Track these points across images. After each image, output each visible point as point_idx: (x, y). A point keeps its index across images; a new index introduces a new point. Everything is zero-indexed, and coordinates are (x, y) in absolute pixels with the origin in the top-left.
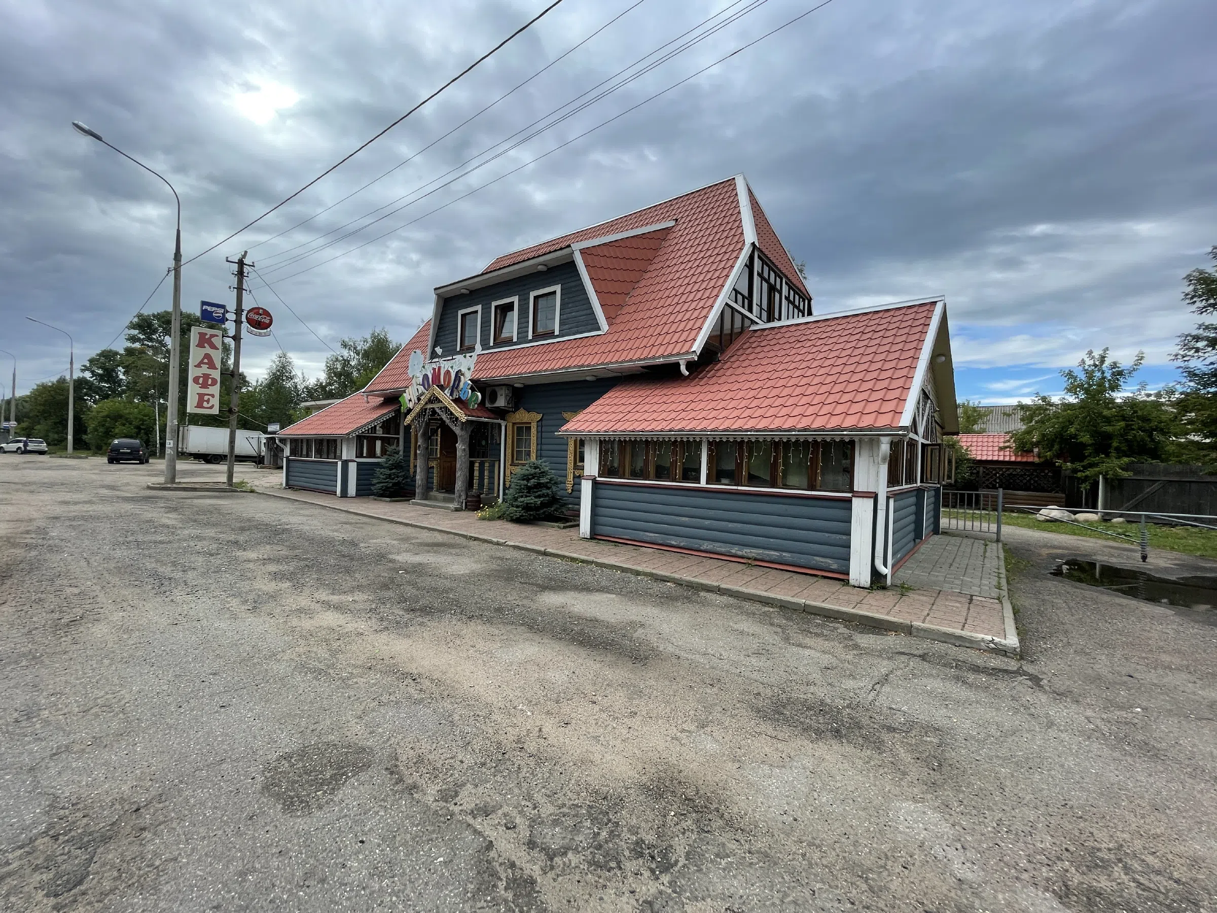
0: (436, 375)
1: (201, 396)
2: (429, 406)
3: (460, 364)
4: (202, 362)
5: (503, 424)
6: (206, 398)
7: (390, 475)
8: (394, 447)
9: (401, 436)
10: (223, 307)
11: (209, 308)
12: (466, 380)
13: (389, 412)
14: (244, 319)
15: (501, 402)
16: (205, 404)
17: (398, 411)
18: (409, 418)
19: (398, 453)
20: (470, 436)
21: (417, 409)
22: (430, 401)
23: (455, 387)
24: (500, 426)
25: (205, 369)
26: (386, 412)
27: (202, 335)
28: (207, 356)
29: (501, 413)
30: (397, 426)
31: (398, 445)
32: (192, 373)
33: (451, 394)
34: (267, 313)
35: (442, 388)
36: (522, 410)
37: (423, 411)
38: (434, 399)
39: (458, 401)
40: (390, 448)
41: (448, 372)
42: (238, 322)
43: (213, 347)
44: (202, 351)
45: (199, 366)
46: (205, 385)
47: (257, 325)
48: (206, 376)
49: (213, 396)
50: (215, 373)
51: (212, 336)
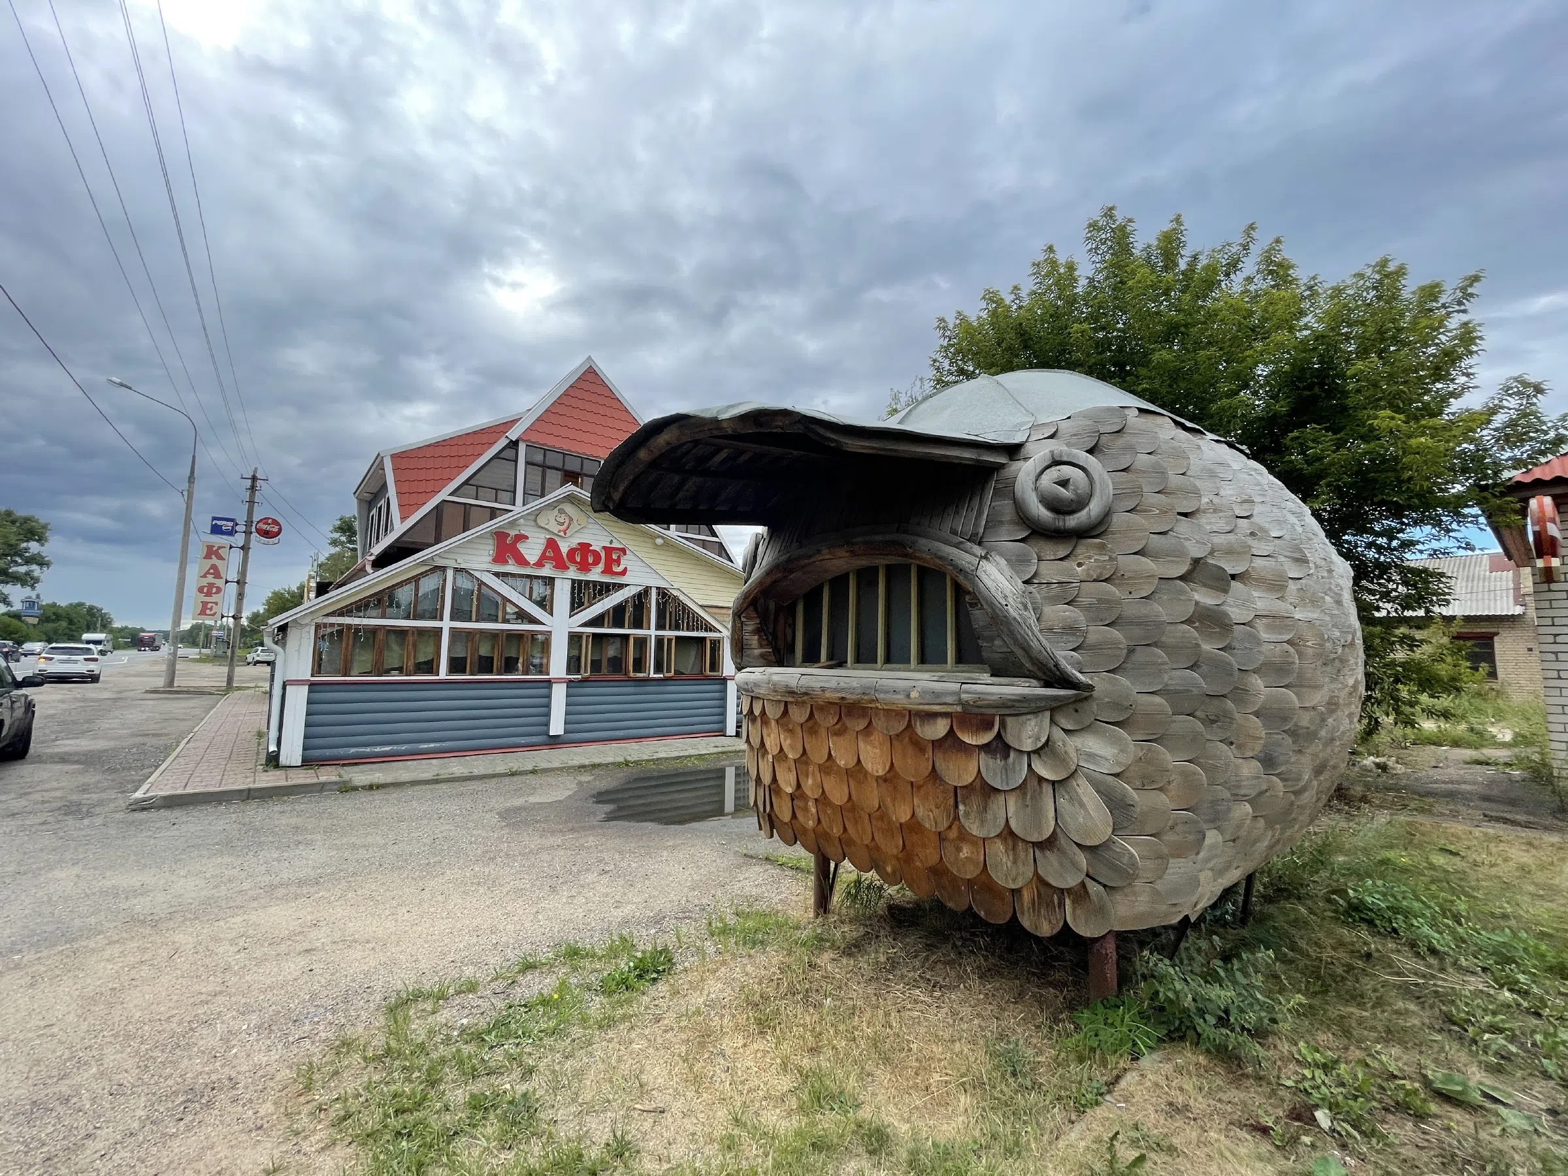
1: (204, 604)
4: (208, 573)
6: (209, 606)
10: (232, 520)
11: (219, 523)
14: (253, 529)
16: (208, 612)
28: (214, 567)
34: (275, 522)
42: (248, 533)
43: (220, 558)
44: (209, 562)
45: (204, 576)
46: (209, 594)
47: (266, 534)
48: (211, 585)
49: (216, 604)
50: (220, 583)
51: (220, 548)
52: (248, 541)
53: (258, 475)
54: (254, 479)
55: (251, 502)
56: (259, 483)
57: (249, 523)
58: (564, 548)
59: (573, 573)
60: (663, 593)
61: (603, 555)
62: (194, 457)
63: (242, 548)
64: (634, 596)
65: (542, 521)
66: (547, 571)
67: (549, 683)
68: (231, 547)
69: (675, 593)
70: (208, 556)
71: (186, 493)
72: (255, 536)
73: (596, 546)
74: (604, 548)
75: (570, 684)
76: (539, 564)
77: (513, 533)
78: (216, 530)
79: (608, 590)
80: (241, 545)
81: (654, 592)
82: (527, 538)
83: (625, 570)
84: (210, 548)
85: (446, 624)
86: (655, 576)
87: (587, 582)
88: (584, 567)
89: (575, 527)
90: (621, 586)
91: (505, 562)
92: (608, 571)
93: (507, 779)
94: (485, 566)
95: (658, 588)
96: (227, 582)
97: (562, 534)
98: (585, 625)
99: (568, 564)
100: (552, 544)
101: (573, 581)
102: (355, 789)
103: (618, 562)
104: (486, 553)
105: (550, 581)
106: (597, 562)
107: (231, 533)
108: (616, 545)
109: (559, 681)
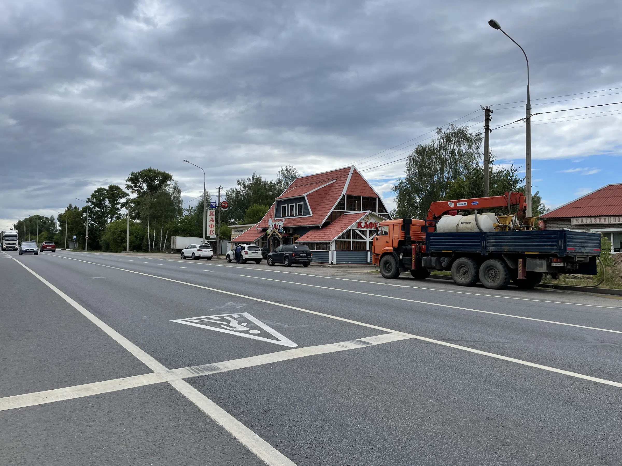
0: (275, 225)
1: (211, 231)
2: (273, 234)
3: (280, 223)
4: (211, 221)
5: (292, 238)
6: (212, 231)
7: (264, 253)
8: (265, 245)
9: (267, 241)
12: (281, 228)
13: (264, 234)
15: (291, 232)
16: (212, 233)
17: (266, 234)
18: (269, 237)
19: (266, 246)
20: (283, 242)
21: (271, 235)
22: (274, 233)
23: (279, 229)
24: (291, 238)
25: (211, 223)
26: (262, 234)
27: (211, 212)
28: (212, 218)
29: (291, 235)
30: (266, 238)
31: (266, 244)
32: (209, 224)
33: (278, 231)
34: (227, 203)
35: (276, 229)
36: (296, 234)
37: (272, 235)
38: (274, 232)
39: (280, 233)
40: (264, 245)
41: (277, 225)
43: (213, 215)
46: (212, 227)
48: (212, 225)
50: (214, 223)
51: (213, 212)
58: (368, 224)
61: (374, 224)
65: (364, 219)
66: (365, 229)
76: (364, 227)
77: (360, 222)
82: (362, 222)
85: (351, 240)
88: (371, 228)
89: (370, 219)
91: (359, 228)
94: (356, 229)
97: (368, 221)
99: (369, 227)
100: (366, 223)
101: (370, 230)
103: (377, 226)
105: (365, 231)
106: (373, 226)
108: (376, 222)
109: (369, 251)
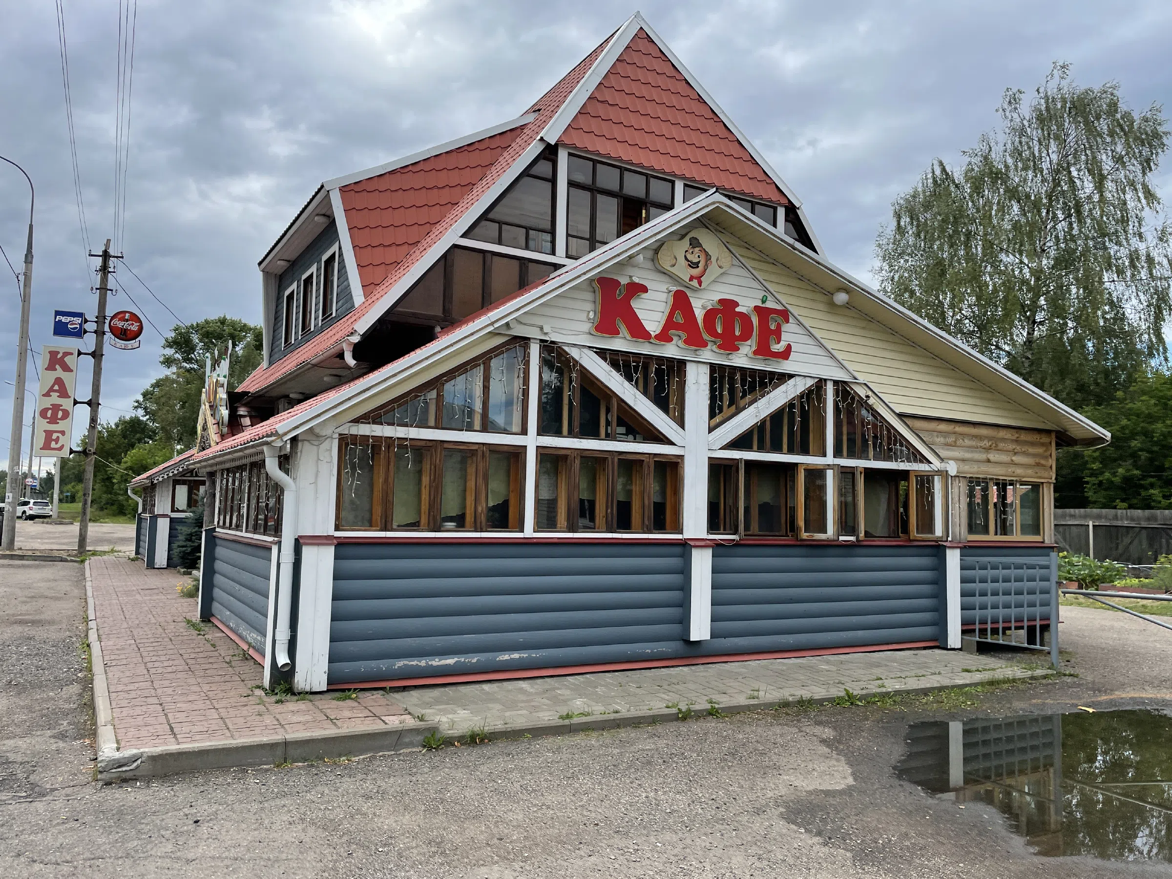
1: (49, 434)
4: (51, 390)
6: (55, 436)
10: (80, 315)
11: (64, 319)
14: (107, 328)
16: (53, 445)
22: (204, 427)
28: (59, 381)
34: (135, 318)
42: (100, 333)
43: (66, 368)
44: (52, 376)
45: (47, 395)
46: (53, 420)
47: (124, 335)
48: (56, 408)
49: (63, 433)
50: (67, 404)
51: (66, 354)
52: (99, 344)
53: (112, 252)
54: (106, 255)
55: (103, 289)
56: (112, 262)
57: (101, 318)
58: (699, 306)
59: (710, 355)
60: (843, 389)
61: (755, 320)
62: (31, 227)
63: (93, 354)
64: (801, 396)
65: (665, 261)
66: (672, 351)
67: (685, 547)
68: (80, 353)
69: (862, 392)
70: (51, 367)
71: (22, 278)
72: (108, 336)
73: (746, 304)
74: (756, 308)
75: (718, 548)
76: (664, 337)
77: (624, 281)
78: (61, 330)
79: (763, 385)
80: (92, 349)
81: (830, 389)
82: (645, 289)
83: (789, 348)
84: (53, 354)
85: (532, 441)
86: (829, 361)
87: (734, 369)
88: (729, 345)
89: (713, 271)
90: (784, 377)
91: (614, 332)
92: (763, 350)
93: (672, 726)
94: (584, 340)
95: (836, 383)
96: (76, 402)
97: (695, 283)
98: (734, 445)
99: (706, 336)
100: (681, 302)
101: (713, 367)
102: (449, 742)
103: (778, 334)
104: (583, 316)
105: (678, 367)
106: (746, 336)
107: (80, 333)
108: (770, 304)
109: (701, 544)
